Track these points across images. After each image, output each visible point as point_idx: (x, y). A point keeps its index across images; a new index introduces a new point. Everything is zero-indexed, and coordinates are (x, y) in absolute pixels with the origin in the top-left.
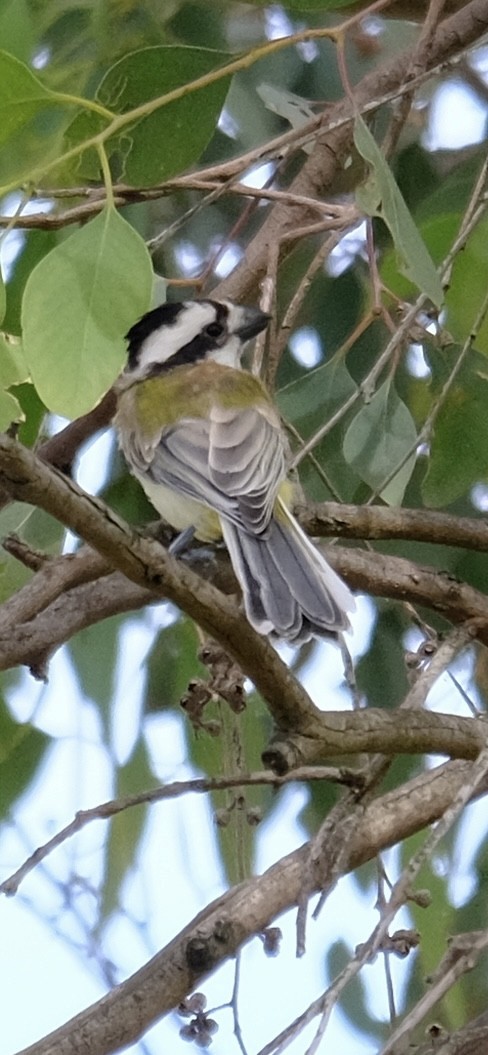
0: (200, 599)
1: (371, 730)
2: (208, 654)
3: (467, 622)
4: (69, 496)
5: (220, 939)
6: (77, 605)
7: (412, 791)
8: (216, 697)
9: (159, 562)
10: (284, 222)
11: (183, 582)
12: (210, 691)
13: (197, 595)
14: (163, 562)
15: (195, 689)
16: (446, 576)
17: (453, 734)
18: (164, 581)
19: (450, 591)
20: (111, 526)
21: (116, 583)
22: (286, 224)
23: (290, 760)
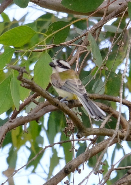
2: (68, 123)
3: (111, 113)
5: (70, 168)
6: (44, 110)
7: (102, 143)
8: (69, 130)
9: (58, 102)
10: (80, 50)
11: (62, 106)
15: (66, 129)
16: (107, 105)
17: (109, 132)
19: (108, 108)
20: (49, 96)
21: (51, 106)
23: (81, 136)
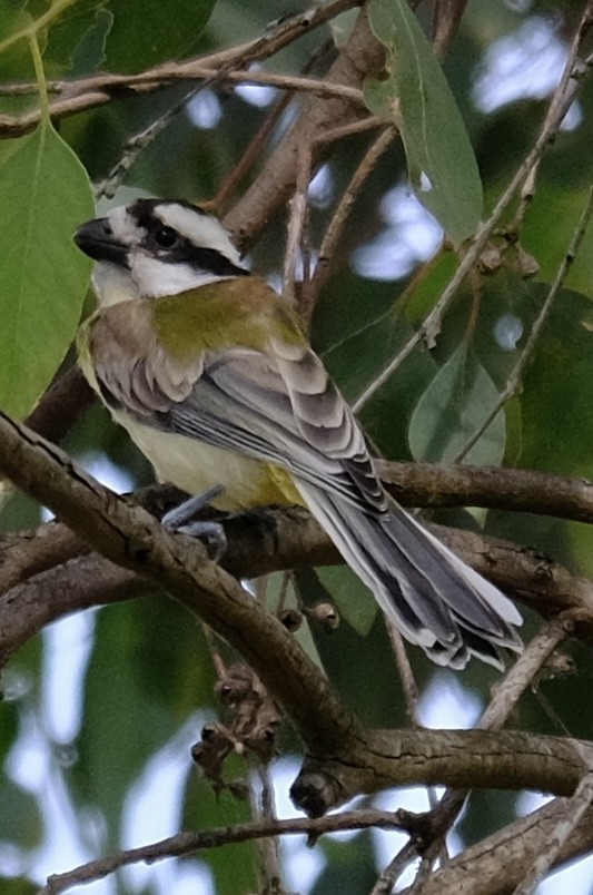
0: (201, 582)
1: (434, 757)
2: (228, 691)
3: (562, 615)
4: (19, 444)
6: (36, 595)
7: (497, 846)
8: (239, 747)
9: (144, 531)
10: (319, 120)
11: (176, 560)
12: (233, 739)
13: (196, 576)
14: (149, 533)
15: (211, 736)
16: (531, 553)
17: (546, 760)
18: (152, 556)
19: (537, 574)
20: (76, 484)
21: (90, 566)
22: (322, 124)
23: (327, 794)
